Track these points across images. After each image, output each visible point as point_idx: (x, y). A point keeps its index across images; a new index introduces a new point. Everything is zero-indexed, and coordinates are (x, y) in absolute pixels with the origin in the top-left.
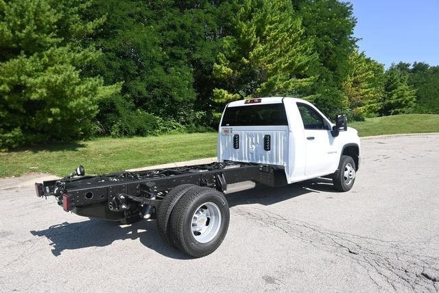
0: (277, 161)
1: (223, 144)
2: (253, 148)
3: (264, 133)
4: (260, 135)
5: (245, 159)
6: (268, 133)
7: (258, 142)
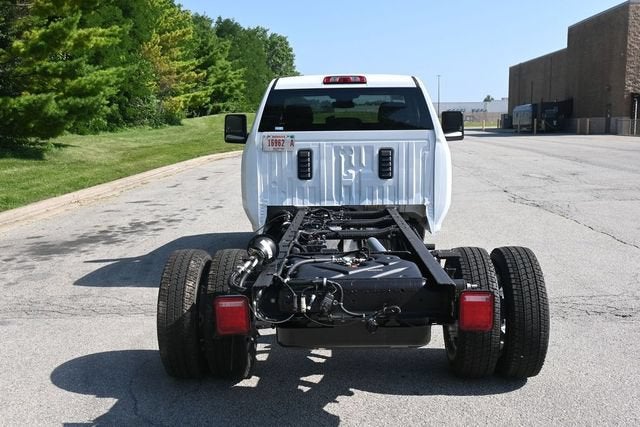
0: (409, 196)
1: (262, 173)
2: (350, 176)
3: (378, 146)
4: (369, 149)
5: (330, 199)
6: (386, 144)
7: (364, 162)
